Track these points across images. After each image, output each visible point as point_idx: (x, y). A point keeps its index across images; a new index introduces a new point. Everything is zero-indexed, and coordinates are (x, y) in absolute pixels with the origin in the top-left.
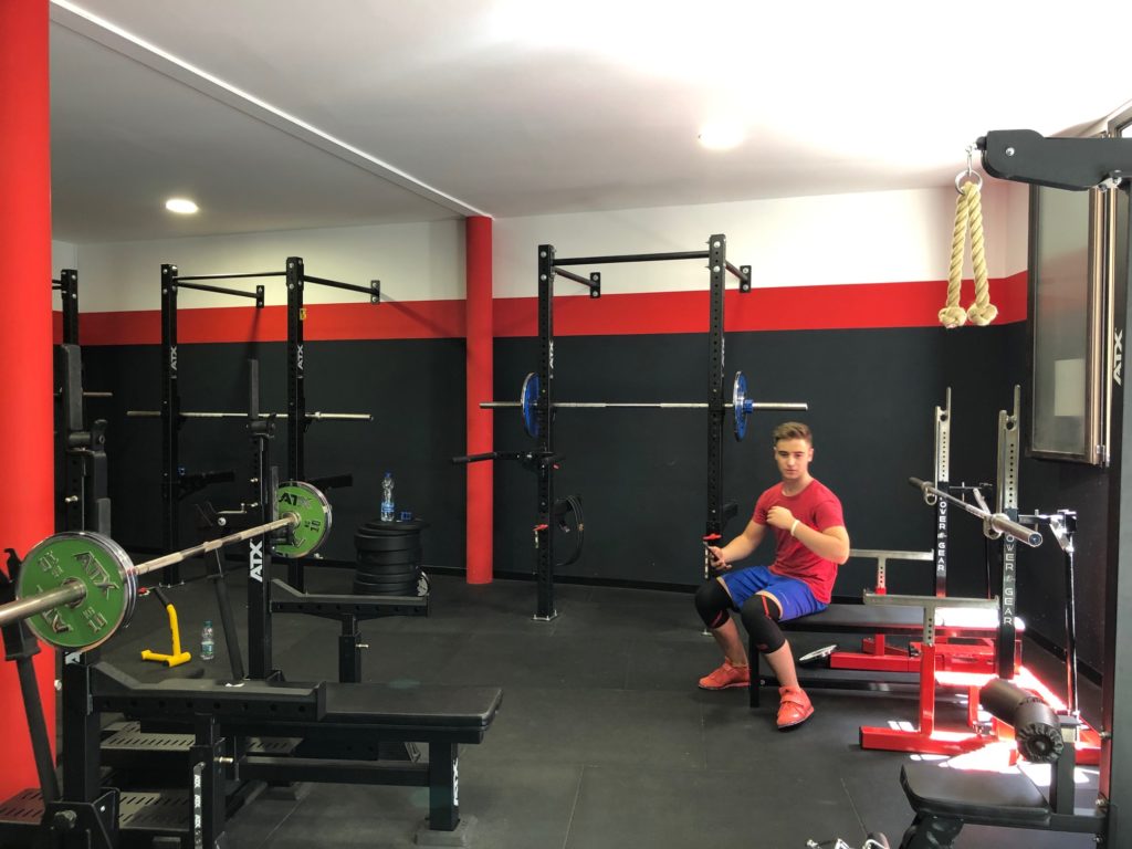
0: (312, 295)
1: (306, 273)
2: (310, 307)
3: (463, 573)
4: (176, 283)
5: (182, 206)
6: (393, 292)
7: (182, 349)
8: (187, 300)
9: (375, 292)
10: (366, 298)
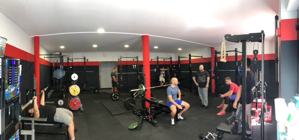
0: (192, 58)
1: (191, 55)
2: (192, 59)
3: (211, 91)
4: (180, 57)
5: (180, 49)
6: (204, 57)
7: (181, 65)
8: (181, 59)
9: (202, 57)
10: (201, 58)
